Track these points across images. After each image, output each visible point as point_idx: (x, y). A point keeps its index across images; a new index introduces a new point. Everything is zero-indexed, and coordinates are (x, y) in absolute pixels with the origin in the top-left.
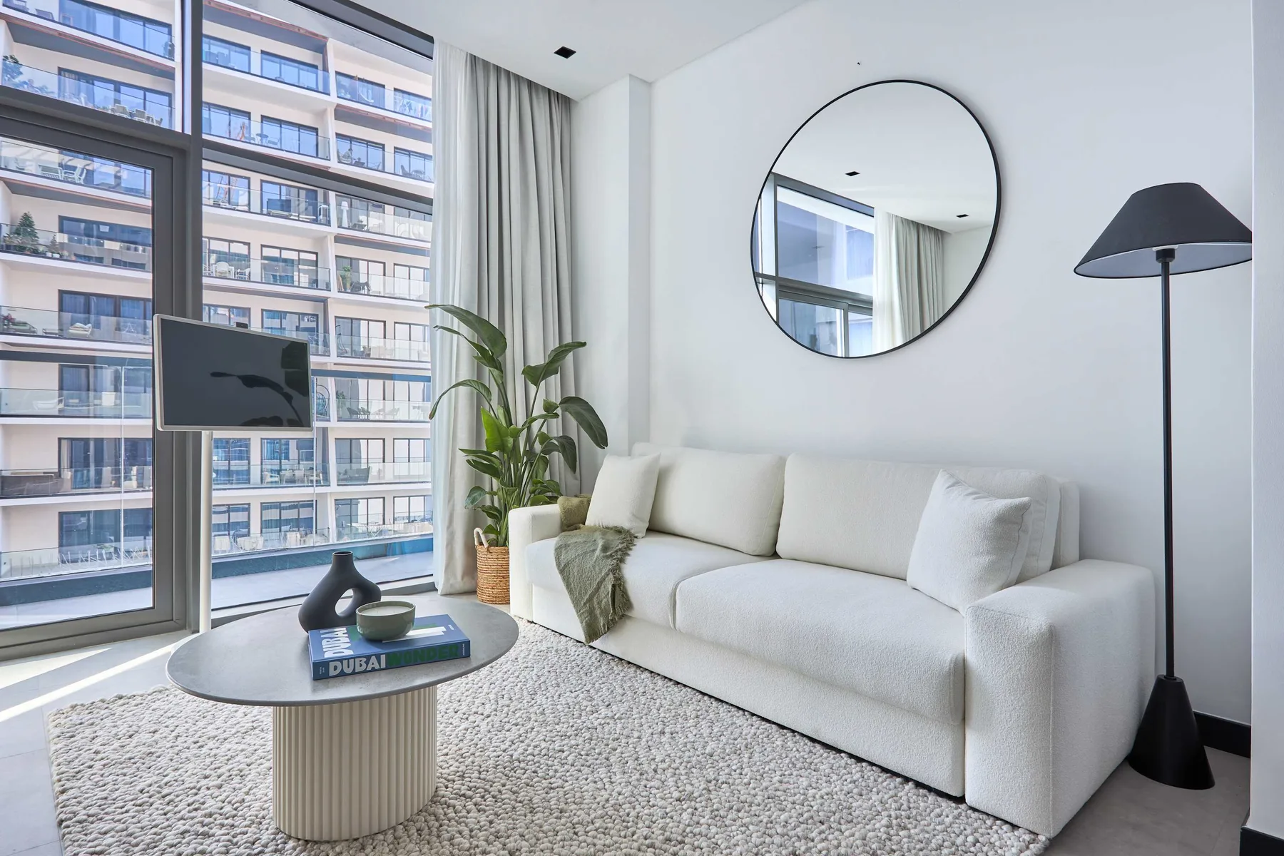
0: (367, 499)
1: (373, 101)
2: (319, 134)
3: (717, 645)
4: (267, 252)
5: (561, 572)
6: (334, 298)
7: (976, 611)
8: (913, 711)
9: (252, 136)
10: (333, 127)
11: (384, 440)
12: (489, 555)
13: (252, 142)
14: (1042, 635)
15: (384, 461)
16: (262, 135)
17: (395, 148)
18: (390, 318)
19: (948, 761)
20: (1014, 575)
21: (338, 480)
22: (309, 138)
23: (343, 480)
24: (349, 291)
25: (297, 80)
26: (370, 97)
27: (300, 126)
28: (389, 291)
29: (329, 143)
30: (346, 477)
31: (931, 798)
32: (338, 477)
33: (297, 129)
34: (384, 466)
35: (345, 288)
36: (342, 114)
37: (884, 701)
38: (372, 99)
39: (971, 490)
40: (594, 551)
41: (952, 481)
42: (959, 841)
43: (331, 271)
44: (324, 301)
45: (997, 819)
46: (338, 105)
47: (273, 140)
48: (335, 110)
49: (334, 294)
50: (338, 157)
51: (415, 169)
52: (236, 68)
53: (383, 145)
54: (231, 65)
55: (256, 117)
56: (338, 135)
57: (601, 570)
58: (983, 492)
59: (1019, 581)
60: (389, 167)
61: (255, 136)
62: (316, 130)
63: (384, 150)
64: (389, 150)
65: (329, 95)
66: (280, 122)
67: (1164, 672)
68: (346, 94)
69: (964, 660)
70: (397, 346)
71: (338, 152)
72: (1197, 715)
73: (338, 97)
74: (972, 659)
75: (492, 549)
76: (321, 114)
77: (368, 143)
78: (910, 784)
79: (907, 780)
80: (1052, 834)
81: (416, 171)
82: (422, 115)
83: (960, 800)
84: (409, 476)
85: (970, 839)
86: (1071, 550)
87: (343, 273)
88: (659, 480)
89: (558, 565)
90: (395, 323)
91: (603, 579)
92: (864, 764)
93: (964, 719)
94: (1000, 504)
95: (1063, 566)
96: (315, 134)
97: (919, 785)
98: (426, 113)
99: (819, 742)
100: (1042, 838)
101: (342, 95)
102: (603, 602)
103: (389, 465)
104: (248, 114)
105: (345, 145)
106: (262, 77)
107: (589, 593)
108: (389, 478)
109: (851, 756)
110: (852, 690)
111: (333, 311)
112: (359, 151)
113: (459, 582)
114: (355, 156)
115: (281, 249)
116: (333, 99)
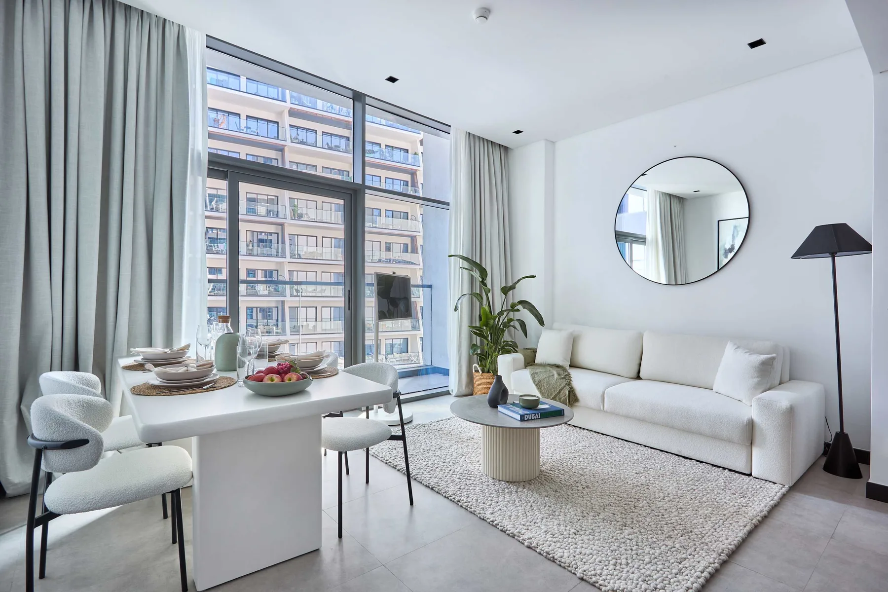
0: (307, 343)
1: (310, 105)
2: (279, 126)
3: (627, 417)
4: (249, 196)
5: (536, 385)
6: (288, 223)
7: (758, 400)
8: (730, 441)
9: (241, 128)
10: (287, 120)
11: (316, 308)
12: (482, 377)
13: (241, 131)
14: (787, 408)
15: (316, 321)
16: (247, 128)
17: (323, 132)
18: (320, 233)
19: (744, 460)
20: (768, 387)
21: (291, 332)
22: (273, 127)
23: (293, 332)
24: (297, 219)
25: (267, 94)
26: (309, 102)
27: (268, 121)
28: (319, 218)
29: (285, 130)
30: (294, 330)
31: (737, 475)
32: (291, 330)
33: (267, 123)
34: (316, 323)
35: (295, 217)
36: (292, 113)
37: (715, 437)
38: (310, 103)
39: (747, 351)
40: (553, 375)
41: (736, 347)
42: (754, 487)
43: (287, 207)
44: (282, 225)
45: (766, 481)
46: (291, 108)
47: (254, 130)
48: (289, 111)
49: (288, 221)
50: (291, 139)
51: (335, 145)
52: (232, 88)
53: (316, 131)
54: (230, 87)
55: (243, 117)
56: (291, 126)
57: (560, 385)
58: (752, 351)
59: (769, 389)
60: (319, 144)
61: (244, 128)
62: (277, 123)
63: (316, 134)
64: (319, 133)
65: (286, 102)
66: (257, 119)
67: (839, 430)
68: (295, 101)
69: (752, 420)
70: (324, 251)
71: (291, 136)
72: (854, 449)
73: (291, 103)
74: (756, 419)
75: (484, 374)
76: (281, 114)
77: (307, 130)
78: (727, 470)
79: (725, 469)
80: (791, 485)
81: (335, 146)
82: (339, 112)
83: (750, 475)
84: (331, 329)
85: (758, 487)
86: (787, 376)
87: (293, 208)
88: (574, 342)
89: (534, 382)
90: (323, 237)
91: (563, 388)
92: (704, 464)
93: (752, 443)
94: (763, 357)
95: (783, 383)
96: (277, 125)
97: (730, 470)
98: (342, 111)
99: (681, 456)
100: (787, 486)
101: (293, 102)
102: (563, 399)
103: (319, 323)
104: (239, 115)
105: (294, 131)
106: (247, 93)
107: (554, 395)
108: (319, 330)
109: (697, 461)
110: (700, 434)
111: (288, 230)
112: (302, 135)
113: (464, 390)
114: (300, 138)
115: (257, 194)
116: (288, 105)
